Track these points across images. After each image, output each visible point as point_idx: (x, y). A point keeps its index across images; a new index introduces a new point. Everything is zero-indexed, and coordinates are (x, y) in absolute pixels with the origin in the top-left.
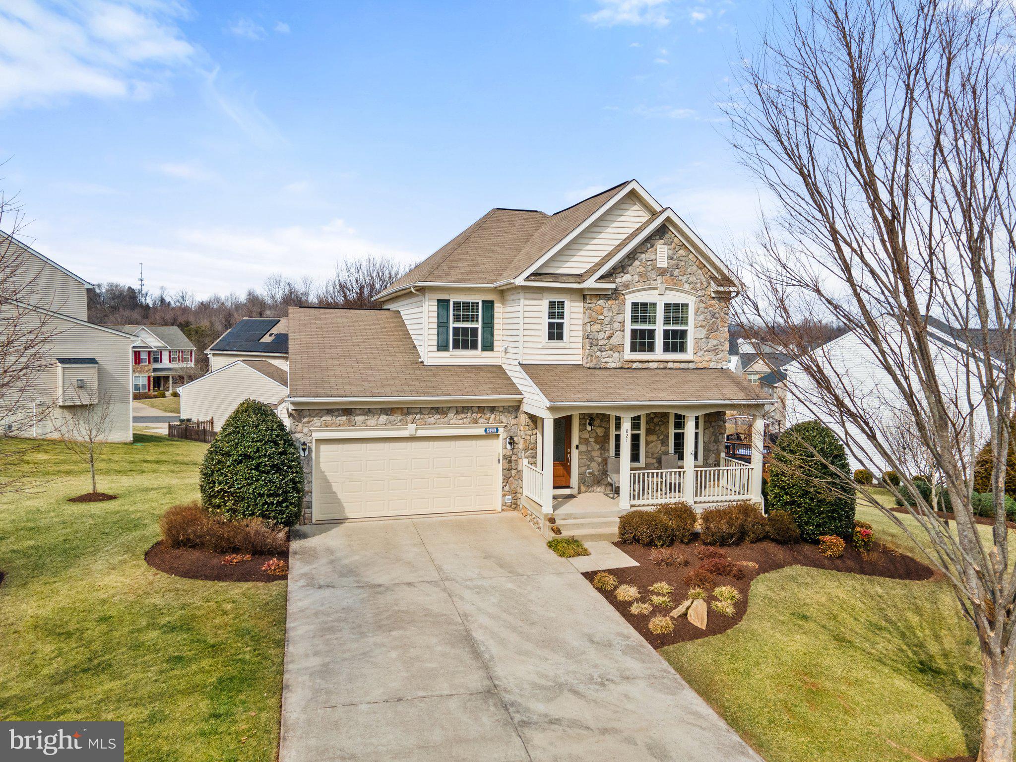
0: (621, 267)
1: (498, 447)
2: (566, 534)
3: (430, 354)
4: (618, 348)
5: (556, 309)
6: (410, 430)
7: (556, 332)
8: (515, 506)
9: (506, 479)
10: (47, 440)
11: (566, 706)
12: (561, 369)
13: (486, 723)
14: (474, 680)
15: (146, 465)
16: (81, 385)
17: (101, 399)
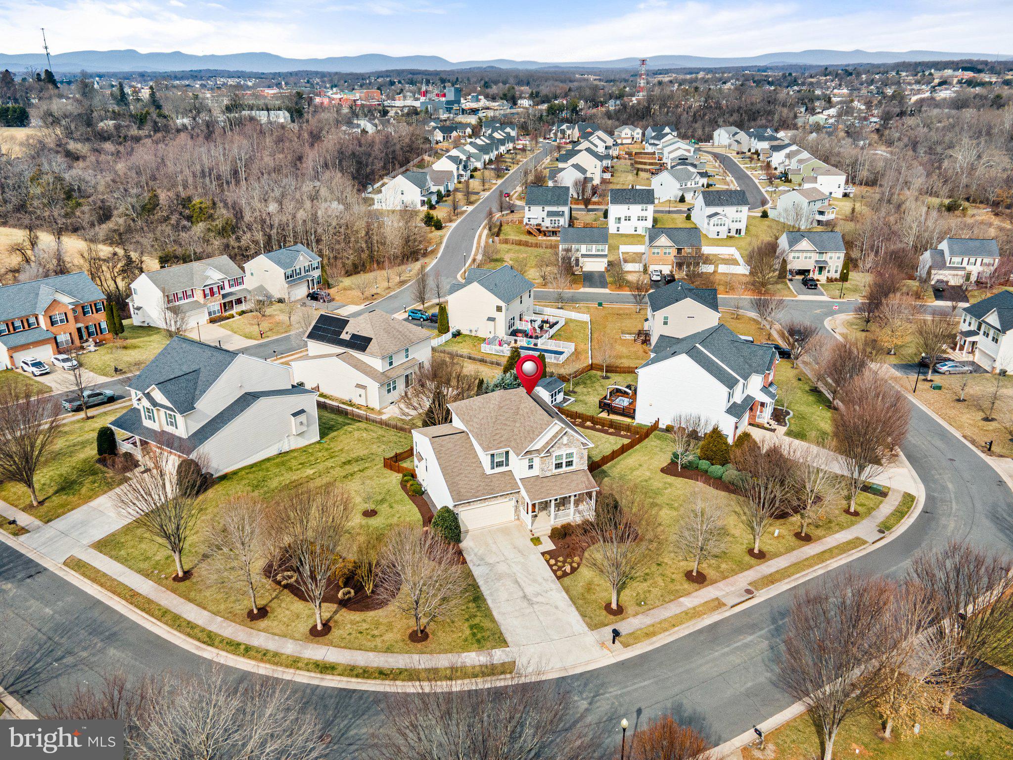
0: (553, 446)
1: (513, 503)
2: (536, 535)
3: (488, 471)
4: (551, 470)
5: (531, 460)
6: (487, 503)
7: (531, 467)
8: (518, 519)
9: (515, 512)
10: (292, 451)
11: (540, 599)
12: (533, 479)
13: (525, 604)
14: (521, 594)
15: (347, 467)
16: (301, 423)
17: (308, 426)
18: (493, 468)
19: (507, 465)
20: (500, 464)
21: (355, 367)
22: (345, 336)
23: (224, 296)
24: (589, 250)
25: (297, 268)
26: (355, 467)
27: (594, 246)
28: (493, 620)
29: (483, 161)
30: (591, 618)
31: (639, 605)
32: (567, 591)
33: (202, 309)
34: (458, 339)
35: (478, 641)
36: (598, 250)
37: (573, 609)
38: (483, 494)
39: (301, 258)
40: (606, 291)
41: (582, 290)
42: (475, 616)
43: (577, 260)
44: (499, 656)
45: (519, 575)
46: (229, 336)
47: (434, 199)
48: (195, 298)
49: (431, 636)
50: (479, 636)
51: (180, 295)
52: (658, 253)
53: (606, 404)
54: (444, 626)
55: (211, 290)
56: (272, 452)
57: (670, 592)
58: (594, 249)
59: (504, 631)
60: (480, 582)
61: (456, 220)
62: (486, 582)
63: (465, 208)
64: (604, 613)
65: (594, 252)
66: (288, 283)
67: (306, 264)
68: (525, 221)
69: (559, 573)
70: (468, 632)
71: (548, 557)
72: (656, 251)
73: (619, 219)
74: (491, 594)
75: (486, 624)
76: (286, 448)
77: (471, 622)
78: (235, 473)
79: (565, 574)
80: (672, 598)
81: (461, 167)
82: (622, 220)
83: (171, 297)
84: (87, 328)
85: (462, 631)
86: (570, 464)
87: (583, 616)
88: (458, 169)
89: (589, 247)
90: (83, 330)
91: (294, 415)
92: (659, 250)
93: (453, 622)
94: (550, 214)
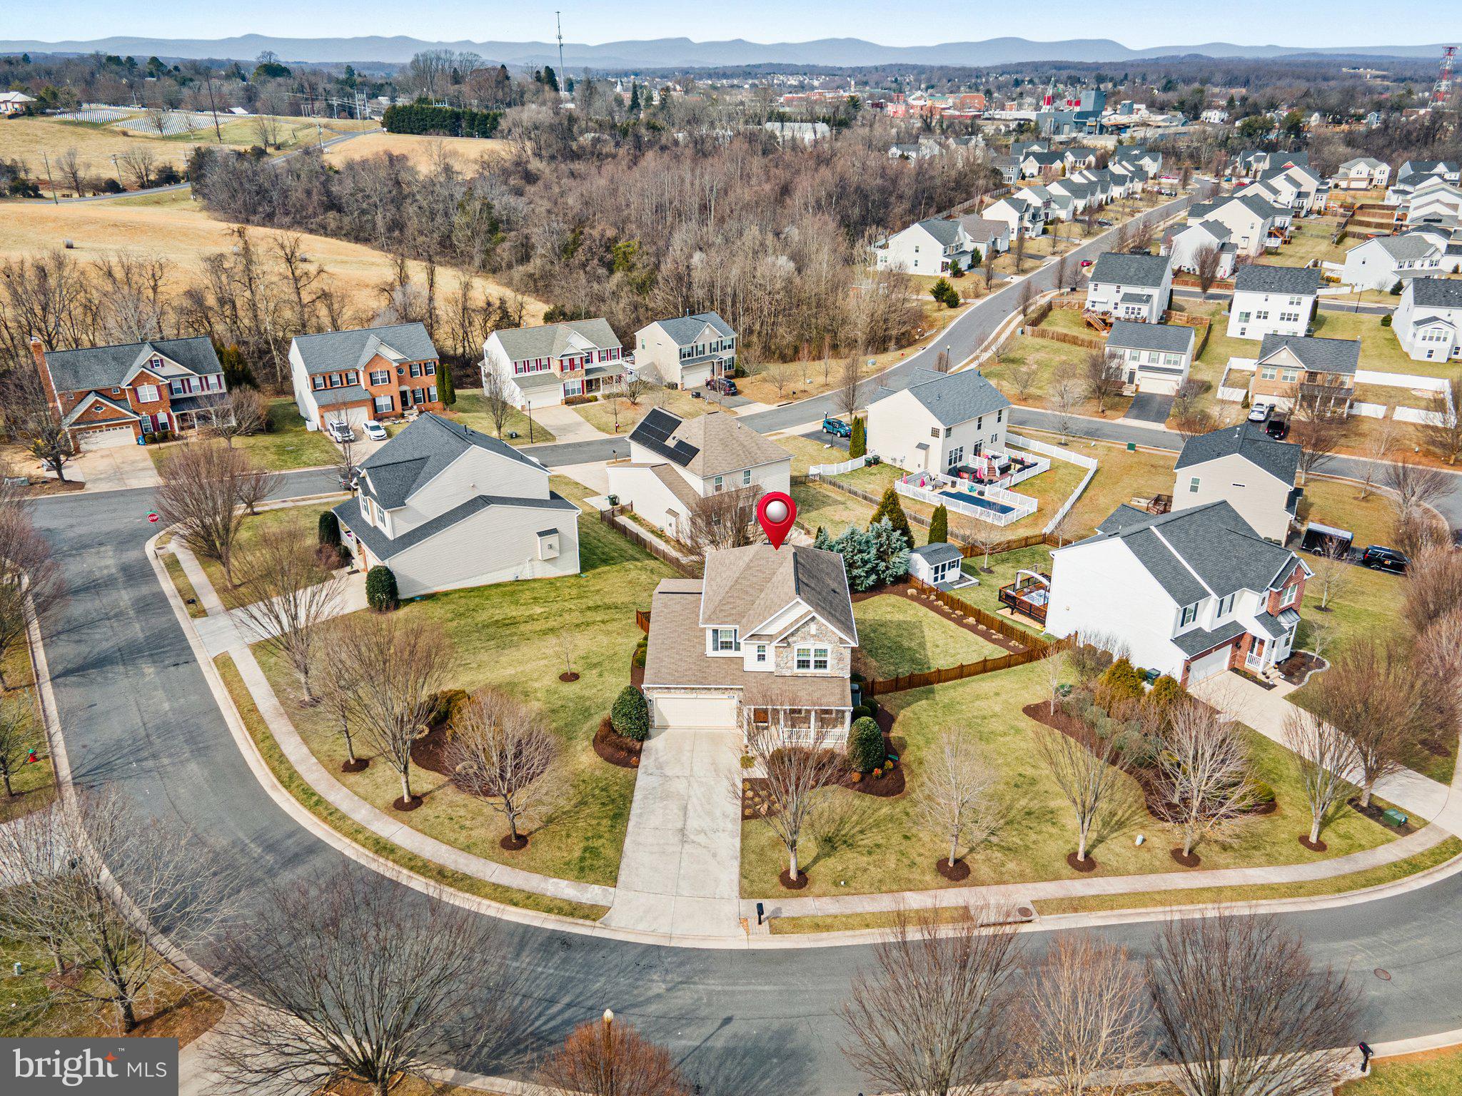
0: (792, 634)
1: (734, 702)
2: (750, 754)
3: (710, 652)
4: (790, 668)
5: (762, 648)
6: (694, 695)
7: (761, 657)
8: (741, 727)
10: (535, 580)
11: (701, 839)
12: (762, 676)
13: (677, 839)
14: (679, 825)
15: (589, 613)
16: (551, 547)
17: (561, 552)
18: (716, 649)
19: (738, 649)
20: (726, 646)
21: (670, 486)
22: (671, 443)
23: (588, 372)
24: (1154, 360)
25: (700, 344)
26: (599, 617)
27: (1162, 355)
28: (619, 850)
29: (1071, 208)
30: (752, 882)
31: (836, 884)
32: (744, 836)
33: (555, 386)
34: (874, 469)
35: (582, 869)
36: (1169, 362)
37: (736, 864)
38: (689, 682)
39: (707, 331)
40: (1161, 427)
41: (1121, 421)
42: (600, 837)
43: (1132, 375)
44: (592, 894)
45: (694, 800)
46: (579, 424)
47: (964, 262)
48: (551, 371)
49: (529, 846)
50: (587, 863)
51: (533, 364)
52: (1272, 377)
53: (1008, 596)
54: (553, 838)
55: (572, 361)
56: (506, 576)
57: (897, 880)
58: (1162, 359)
59: (623, 865)
60: (638, 795)
61: (986, 295)
62: (645, 798)
63: (1008, 279)
64: (776, 880)
65: (1161, 365)
66: (682, 363)
67: (714, 341)
68: (1088, 305)
69: (748, 812)
70: (577, 854)
71: (748, 785)
72: (1269, 372)
73: (1248, 315)
74: (641, 815)
75: (609, 852)
76: (527, 575)
77: (590, 843)
78: (446, 594)
79: (755, 815)
80: (895, 887)
81: (1027, 216)
82: (1253, 317)
83: (520, 366)
84: (413, 392)
85: (570, 851)
86: (821, 664)
87: (743, 875)
88: (1021, 219)
89: (1154, 355)
90: (409, 395)
91: (541, 534)
92: (1275, 372)
93: (568, 836)
94: (1128, 298)
